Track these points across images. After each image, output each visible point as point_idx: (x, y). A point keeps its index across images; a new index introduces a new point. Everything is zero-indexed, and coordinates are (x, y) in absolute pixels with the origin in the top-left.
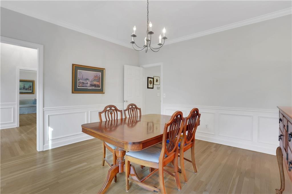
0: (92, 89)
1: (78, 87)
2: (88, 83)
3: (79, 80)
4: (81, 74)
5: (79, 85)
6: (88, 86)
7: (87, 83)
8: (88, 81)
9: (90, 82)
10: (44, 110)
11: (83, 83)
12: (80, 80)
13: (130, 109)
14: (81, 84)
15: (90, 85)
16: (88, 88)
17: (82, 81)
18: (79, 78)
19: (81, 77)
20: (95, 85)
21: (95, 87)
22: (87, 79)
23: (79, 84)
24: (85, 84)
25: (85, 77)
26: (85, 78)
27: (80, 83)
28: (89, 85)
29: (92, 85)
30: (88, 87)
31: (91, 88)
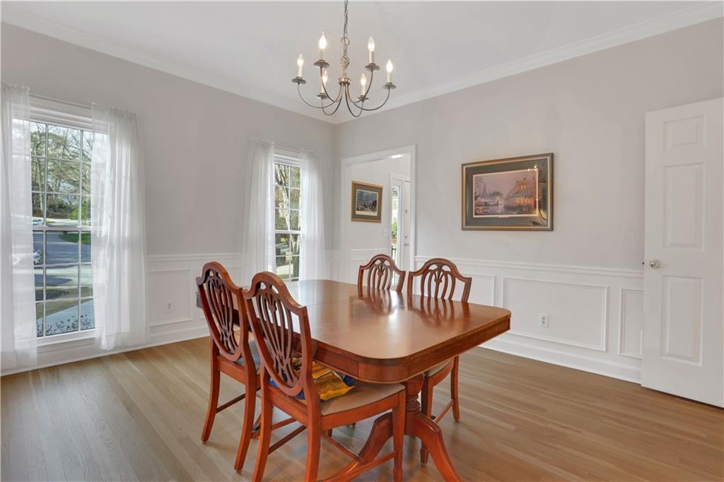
0: (510, 218)
1: (474, 216)
2: (500, 202)
3: (476, 198)
4: (482, 182)
5: (477, 211)
6: (499, 211)
7: (497, 205)
8: (498, 198)
9: (506, 199)
10: (417, 260)
11: (486, 204)
12: (479, 199)
13: (429, 274)
14: (481, 208)
15: (505, 207)
16: (500, 216)
17: (483, 200)
18: (477, 194)
19: (482, 192)
20: (519, 209)
21: (518, 213)
22: (496, 194)
23: (477, 207)
24: (490, 207)
25: (490, 189)
26: (491, 192)
27: (480, 206)
28: (501, 207)
29: (509, 209)
30: (498, 214)
31: (507, 216)
